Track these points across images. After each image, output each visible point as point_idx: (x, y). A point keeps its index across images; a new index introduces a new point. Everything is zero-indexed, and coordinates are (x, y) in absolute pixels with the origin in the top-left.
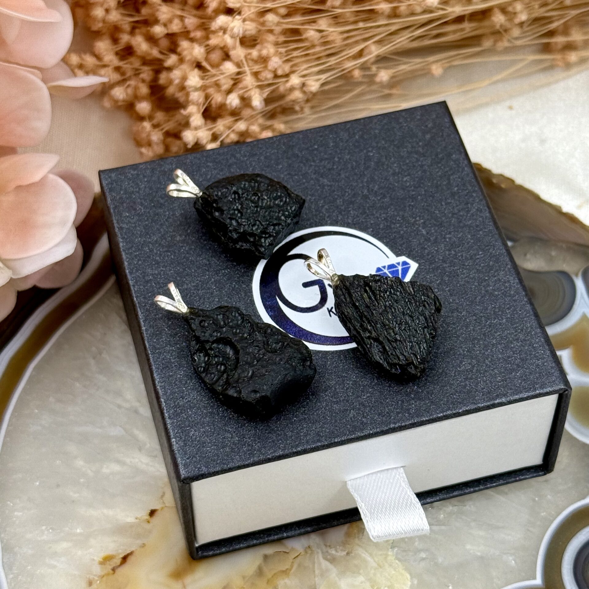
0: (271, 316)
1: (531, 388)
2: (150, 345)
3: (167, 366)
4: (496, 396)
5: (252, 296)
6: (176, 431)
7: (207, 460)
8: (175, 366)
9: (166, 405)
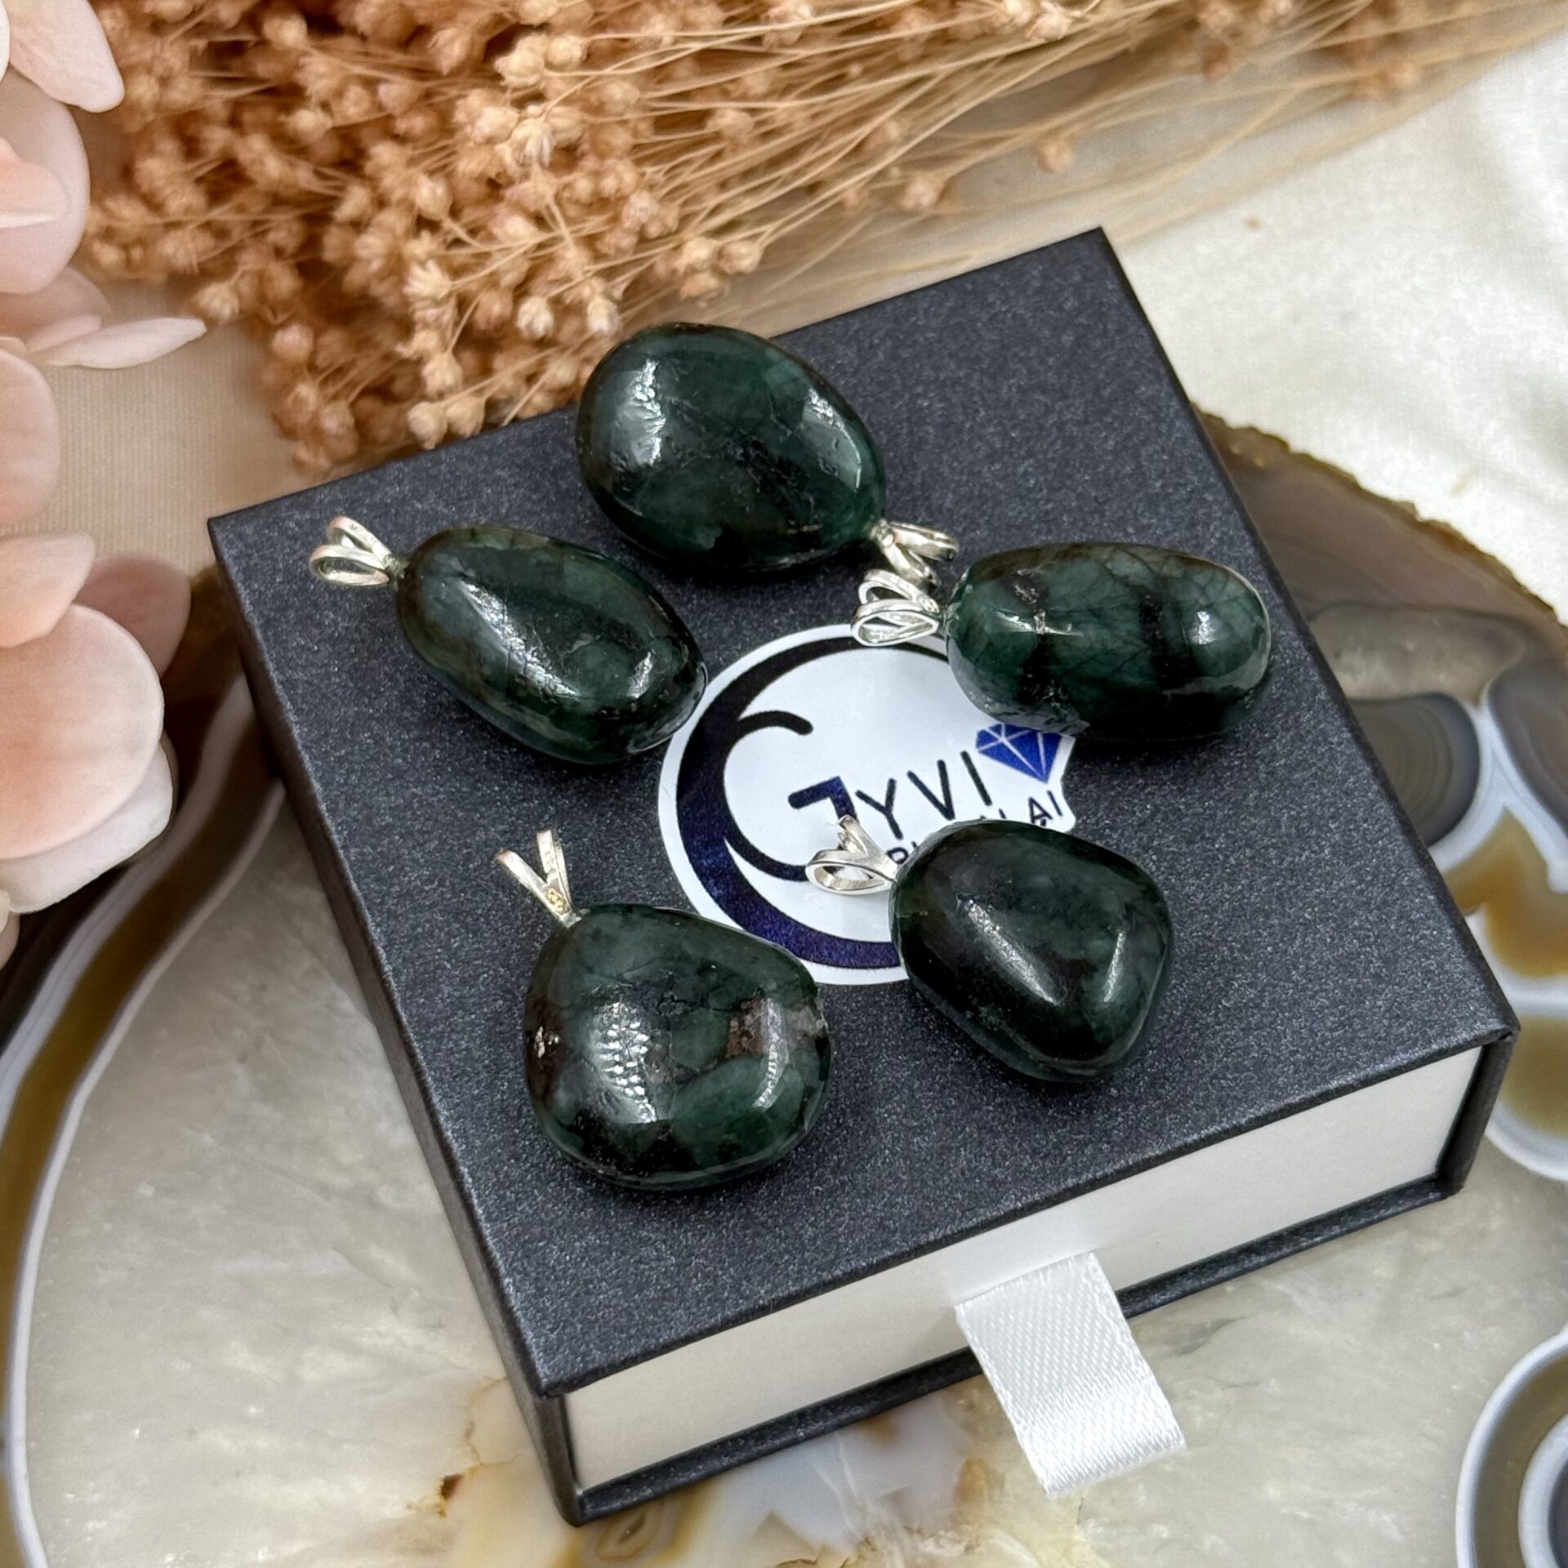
0: (717, 900)
1: (1417, 1039)
2: (411, 1016)
3: (464, 1072)
4: (1330, 1071)
5: (661, 845)
6: (512, 1253)
7: (604, 1330)
8: (485, 1067)
9: (473, 1183)
